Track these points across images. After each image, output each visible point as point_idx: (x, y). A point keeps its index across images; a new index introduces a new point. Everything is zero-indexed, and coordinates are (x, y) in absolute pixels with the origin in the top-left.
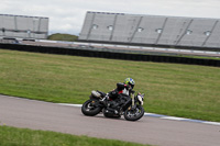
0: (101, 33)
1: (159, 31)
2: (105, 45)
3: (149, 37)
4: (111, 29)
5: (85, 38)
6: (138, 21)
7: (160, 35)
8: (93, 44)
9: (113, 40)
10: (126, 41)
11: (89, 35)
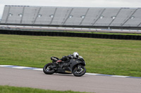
0: (15, 19)
1: (52, 16)
2: (18, 26)
3: (46, 20)
4: (21, 16)
5: (4, 22)
6: (38, 10)
7: (53, 19)
8: (9, 26)
9: (23, 23)
10: (31, 23)
11: (7, 20)
